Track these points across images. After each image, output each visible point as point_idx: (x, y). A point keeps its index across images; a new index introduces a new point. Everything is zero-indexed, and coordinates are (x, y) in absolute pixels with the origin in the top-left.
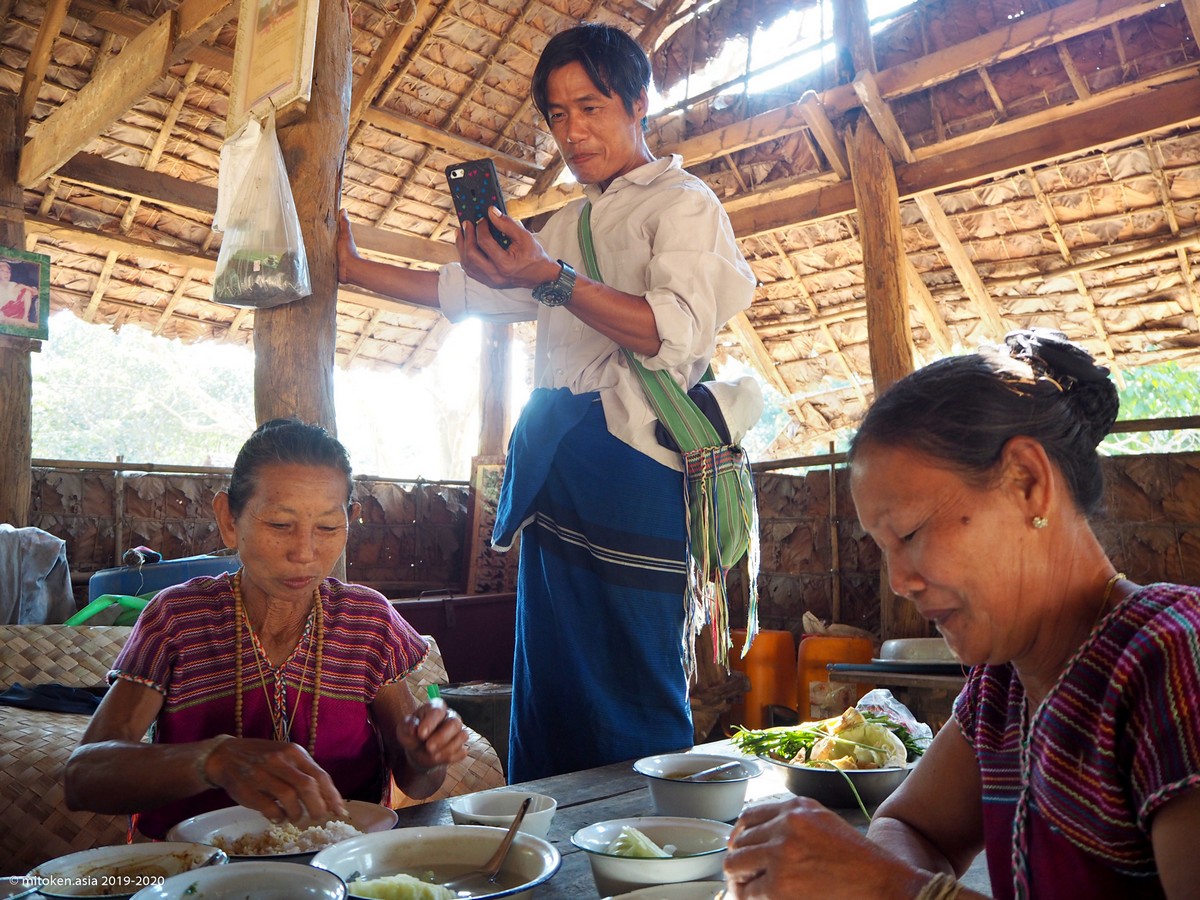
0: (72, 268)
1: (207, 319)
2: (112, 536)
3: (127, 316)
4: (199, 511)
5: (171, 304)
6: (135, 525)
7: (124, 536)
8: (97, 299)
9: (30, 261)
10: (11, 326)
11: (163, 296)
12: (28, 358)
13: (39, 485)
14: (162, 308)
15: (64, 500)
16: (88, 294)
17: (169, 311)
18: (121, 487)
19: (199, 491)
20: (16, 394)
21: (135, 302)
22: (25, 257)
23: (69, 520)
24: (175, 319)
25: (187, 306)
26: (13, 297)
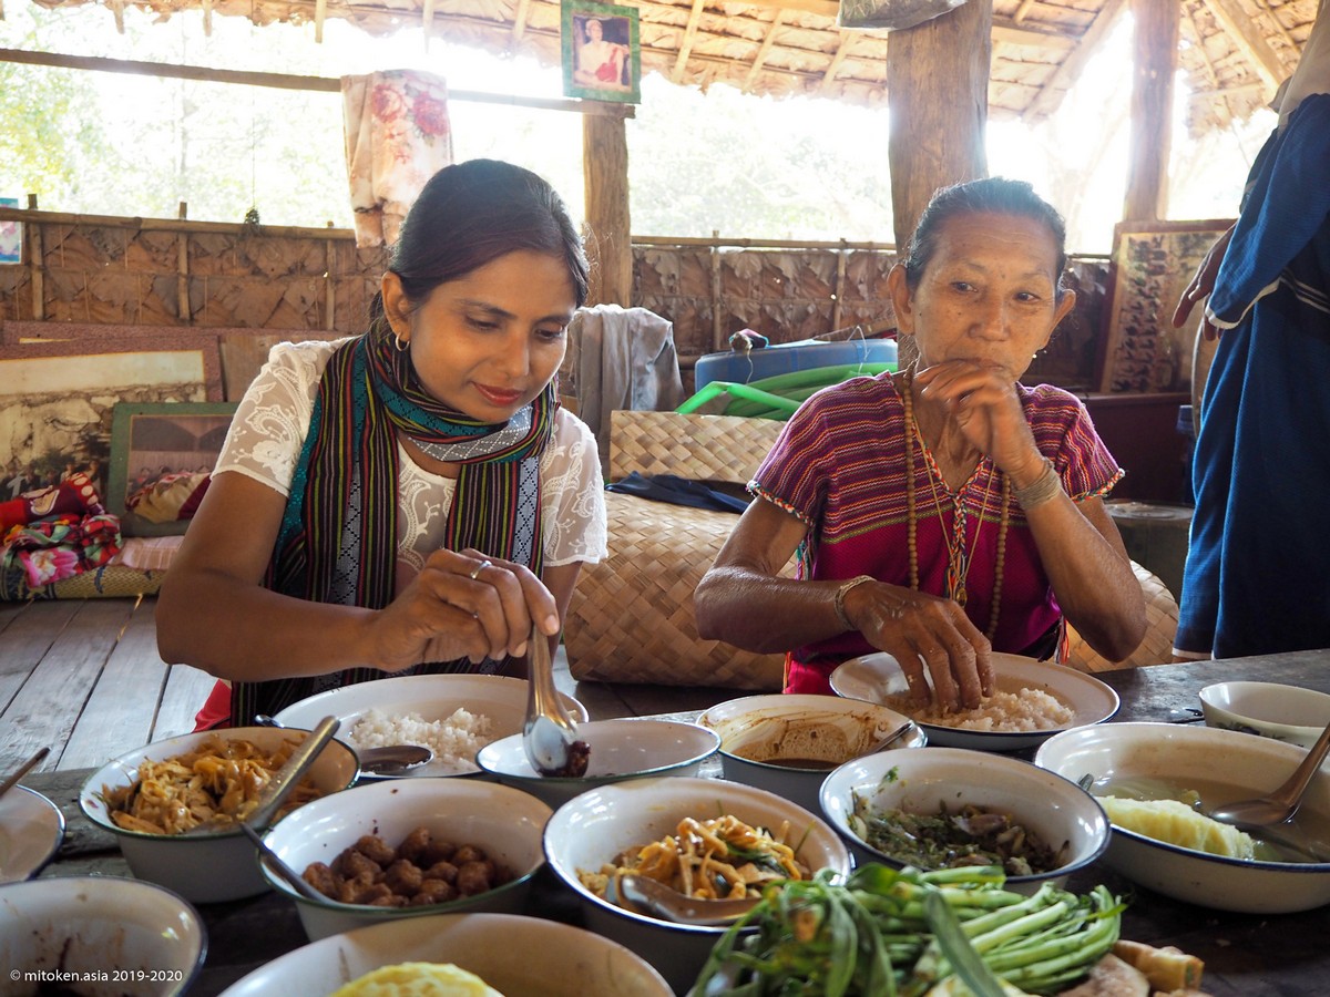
0: (659, 23)
1: (799, 70)
2: (711, 318)
3: (715, 74)
4: (798, 291)
5: (760, 55)
6: (733, 305)
7: (722, 318)
8: (684, 55)
9: (619, 16)
10: (606, 92)
11: (750, 47)
12: (622, 125)
13: (639, 262)
14: (751, 61)
15: (663, 280)
16: (674, 51)
17: (758, 64)
18: (717, 265)
19: (797, 268)
20: (613, 165)
21: (723, 57)
22: (615, 12)
23: (668, 301)
24: (764, 72)
25: (776, 56)
26: (605, 59)
